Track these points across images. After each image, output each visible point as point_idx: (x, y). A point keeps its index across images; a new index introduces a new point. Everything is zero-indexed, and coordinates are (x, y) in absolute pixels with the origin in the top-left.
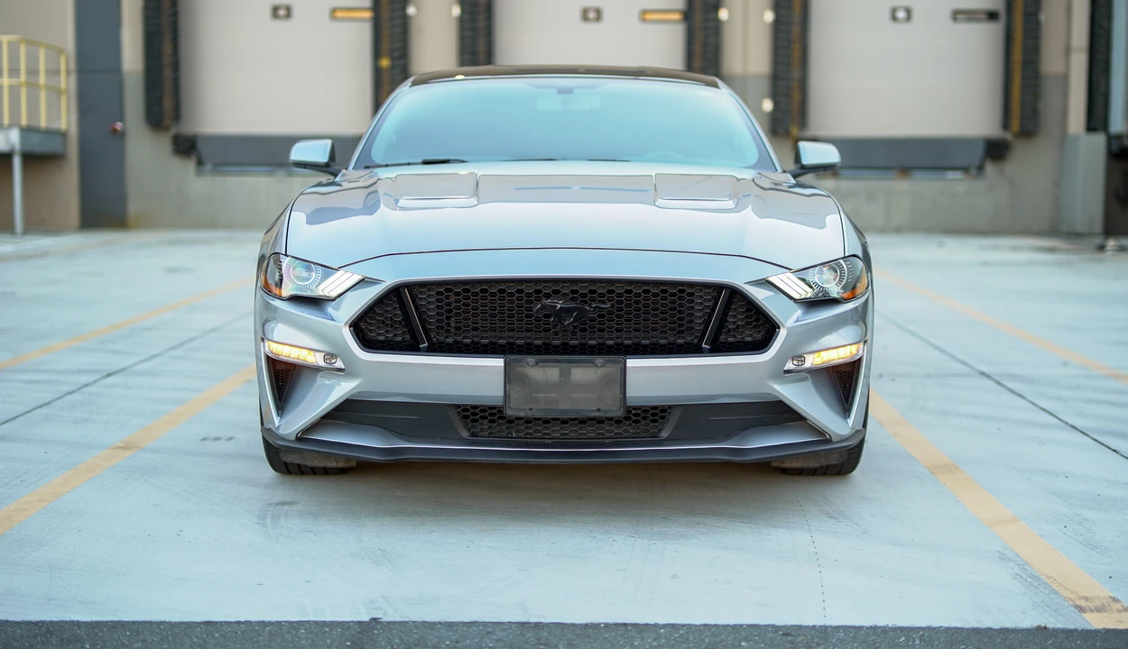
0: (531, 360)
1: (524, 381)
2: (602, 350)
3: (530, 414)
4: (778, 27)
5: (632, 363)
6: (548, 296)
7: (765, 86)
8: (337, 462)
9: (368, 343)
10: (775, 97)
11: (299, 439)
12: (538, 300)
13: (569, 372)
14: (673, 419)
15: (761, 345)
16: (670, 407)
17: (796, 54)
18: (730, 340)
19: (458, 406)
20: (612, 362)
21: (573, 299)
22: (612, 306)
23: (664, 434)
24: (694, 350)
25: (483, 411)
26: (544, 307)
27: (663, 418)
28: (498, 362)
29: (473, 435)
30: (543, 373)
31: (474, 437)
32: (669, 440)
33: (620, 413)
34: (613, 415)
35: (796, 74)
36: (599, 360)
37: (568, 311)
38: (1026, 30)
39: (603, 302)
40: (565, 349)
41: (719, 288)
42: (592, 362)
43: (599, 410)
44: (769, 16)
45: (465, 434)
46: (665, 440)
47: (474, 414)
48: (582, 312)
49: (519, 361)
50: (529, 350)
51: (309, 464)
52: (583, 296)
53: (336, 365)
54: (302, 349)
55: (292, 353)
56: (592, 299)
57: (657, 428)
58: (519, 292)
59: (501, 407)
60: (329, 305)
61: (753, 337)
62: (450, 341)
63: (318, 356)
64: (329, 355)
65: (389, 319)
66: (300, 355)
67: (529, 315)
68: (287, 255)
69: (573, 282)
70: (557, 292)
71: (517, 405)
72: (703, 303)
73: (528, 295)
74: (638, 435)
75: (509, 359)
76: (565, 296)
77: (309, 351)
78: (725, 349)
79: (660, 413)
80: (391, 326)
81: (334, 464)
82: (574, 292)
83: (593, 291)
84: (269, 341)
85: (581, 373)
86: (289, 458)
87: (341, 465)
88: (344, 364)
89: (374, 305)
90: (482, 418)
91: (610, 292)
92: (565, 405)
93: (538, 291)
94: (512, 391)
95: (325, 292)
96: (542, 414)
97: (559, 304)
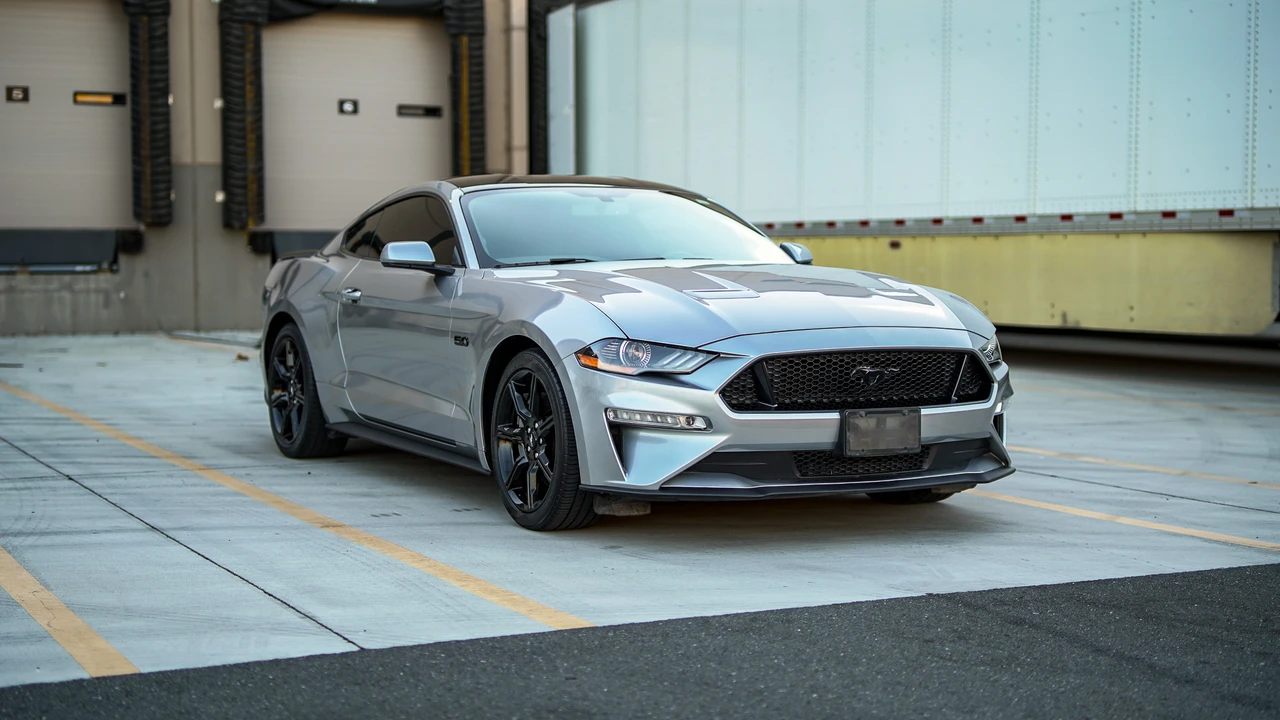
0: (862, 412)
1: (856, 428)
2: (902, 403)
3: (863, 454)
4: (226, 114)
6: (860, 364)
7: (216, 176)
8: (638, 511)
9: (736, 408)
10: (226, 187)
11: (661, 489)
12: (854, 366)
13: (885, 421)
14: (933, 453)
16: (930, 445)
17: (251, 145)
18: (961, 393)
19: (795, 453)
20: (912, 411)
21: (877, 365)
23: (926, 467)
24: (945, 401)
25: (813, 455)
26: (857, 372)
27: (926, 454)
28: (835, 416)
29: (803, 475)
30: (865, 421)
31: (805, 477)
32: (930, 471)
34: (916, 451)
35: (251, 166)
37: (871, 376)
38: (472, 128)
39: (895, 367)
40: (879, 404)
41: (959, 354)
42: (901, 412)
43: (906, 448)
44: (218, 104)
45: (798, 475)
46: (927, 471)
47: (806, 458)
48: (881, 374)
49: (855, 413)
50: (858, 405)
51: (617, 514)
52: (883, 362)
53: (694, 426)
54: (663, 415)
55: (649, 418)
56: (888, 365)
57: (921, 462)
58: (841, 361)
59: (831, 451)
60: (684, 378)
61: (973, 390)
62: (787, 401)
63: (682, 419)
64: (690, 418)
65: (743, 386)
66: (659, 419)
67: (846, 380)
68: (628, 339)
69: (877, 352)
70: (866, 360)
71: (855, 446)
72: (949, 366)
73: (847, 363)
74: (910, 468)
75: (847, 412)
76: (871, 363)
77: (671, 415)
78: (963, 399)
79: (926, 448)
80: (743, 392)
81: (636, 513)
82: (877, 360)
83: (888, 359)
84: (615, 410)
85: (892, 422)
86: (601, 510)
87: (641, 513)
88: (709, 424)
89: (738, 377)
90: (812, 461)
91: (899, 359)
92: (883, 446)
93: (854, 360)
94: (851, 437)
95: (669, 369)
96: (869, 454)
97: (868, 370)
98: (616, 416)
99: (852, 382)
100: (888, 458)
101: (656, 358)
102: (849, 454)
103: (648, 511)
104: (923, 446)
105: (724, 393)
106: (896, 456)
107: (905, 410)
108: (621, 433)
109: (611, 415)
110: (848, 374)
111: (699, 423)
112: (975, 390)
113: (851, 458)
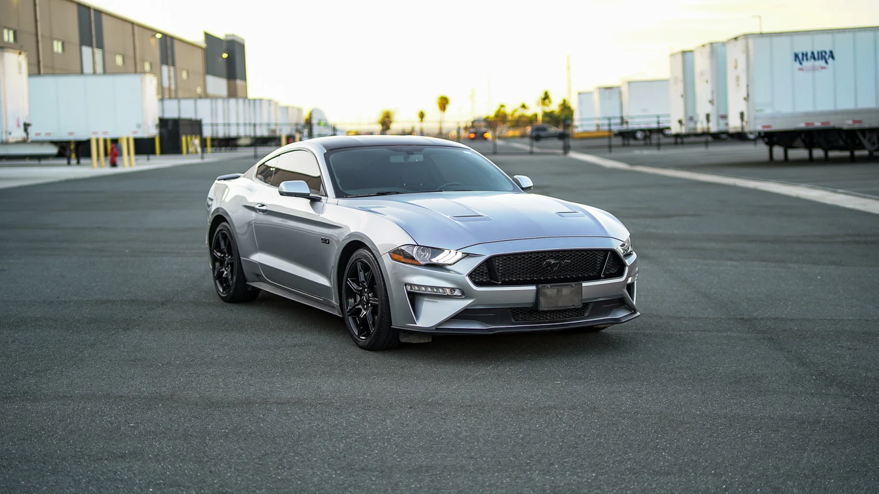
0: (549, 286)
1: (545, 295)
2: (571, 280)
3: (549, 309)
5: (584, 284)
6: (548, 258)
9: (478, 284)
11: (437, 329)
12: (545, 260)
13: (561, 291)
14: (590, 307)
15: (620, 274)
16: (589, 303)
18: (607, 273)
19: (511, 308)
20: (577, 284)
21: (558, 259)
23: (586, 315)
24: (598, 278)
25: (521, 310)
26: (547, 263)
27: (587, 307)
28: (533, 288)
29: (516, 320)
30: (550, 290)
31: (517, 322)
32: (589, 317)
33: (581, 307)
37: (555, 265)
39: (568, 260)
40: (560, 281)
41: (606, 251)
42: (569, 285)
43: (574, 305)
45: (513, 321)
46: (587, 317)
47: (518, 311)
48: (560, 264)
49: (544, 287)
50: (547, 282)
51: (412, 342)
52: (561, 257)
53: (455, 294)
54: (437, 288)
55: (429, 289)
56: (564, 259)
57: (584, 312)
58: (537, 257)
59: (531, 307)
60: (449, 267)
61: (614, 271)
62: (507, 280)
63: (448, 290)
64: (452, 290)
65: (482, 272)
66: (435, 290)
67: (540, 267)
68: (418, 245)
69: (558, 251)
70: (551, 256)
71: (544, 305)
72: (600, 258)
73: (541, 258)
74: (577, 316)
75: (540, 286)
76: (554, 258)
77: (442, 288)
78: (608, 277)
79: (585, 305)
80: (482, 275)
81: (423, 341)
82: (558, 256)
83: (564, 255)
84: (411, 285)
85: (566, 290)
86: (403, 340)
87: (426, 341)
88: (463, 293)
89: (479, 266)
90: (521, 313)
91: (571, 255)
92: (560, 304)
93: (545, 256)
94: (542, 300)
95: (441, 262)
96: (553, 309)
97: (552, 261)
98: (411, 289)
99: (544, 268)
100: (565, 311)
101: (434, 255)
102: (541, 309)
103: (430, 340)
104: (583, 304)
105: (471, 275)
106: (569, 309)
107: (573, 284)
108: (415, 297)
109: (409, 288)
110: (541, 264)
111: (457, 293)
112: (615, 271)
113: (543, 311)
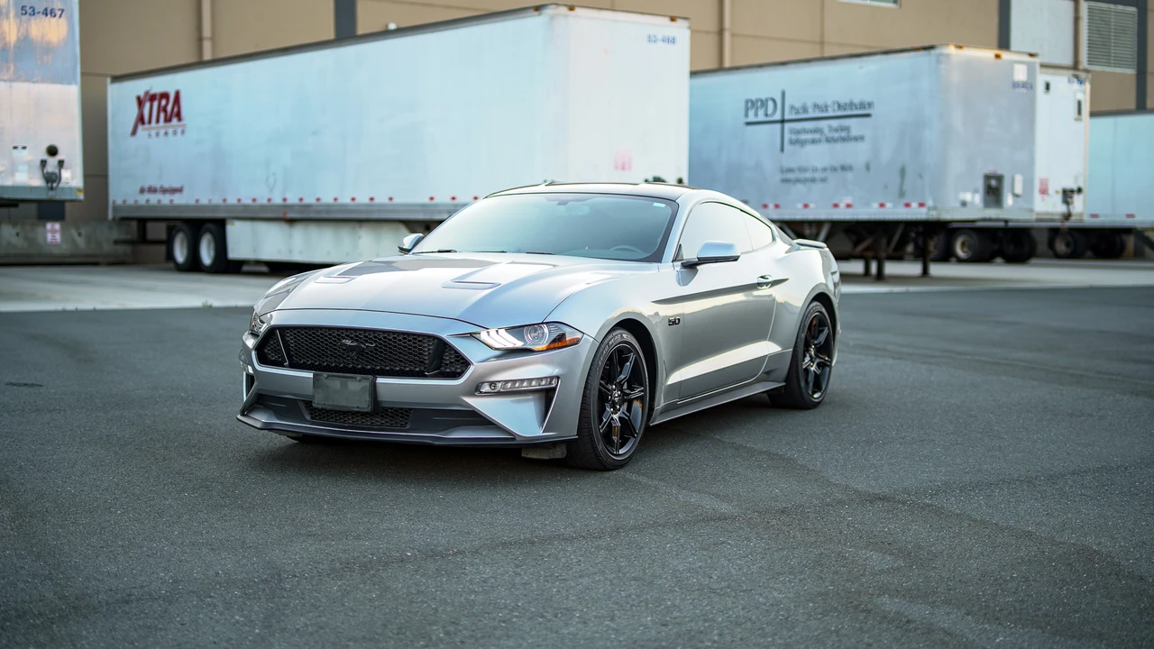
0: (325, 374)
2: (363, 371)
3: (324, 407)
5: (380, 380)
6: (344, 338)
9: (263, 359)
12: (339, 339)
13: (345, 383)
14: (414, 417)
16: (411, 409)
18: (448, 370)
19: (303, 401)
20: (365, 379)
21: (357, 341)
22: (376, 346)
23: (408, 427)
24: (421, 375)
26: (341, 344)
27: (408, 416)
28: (310, 375)
29: (312, 418)
31: (313, 420)
32: (410, 430)
33: (369, 410)
34: (366, 410)
36: (359, 377)
39: (372, 343)
40: (345, 370)
41: (434, 338)
42: (355, 378)
43: (358, 407)
45: (308, 418)
48: (361, 349)
52: (361, 338)
56: (368, 341)
57: (404, 422)
58: (329, 334)
65: (275, 347)
69: (356, 330)
70: (347, 336)
71: (319, 402)
72: (427, 347)
73: (333, 337)
74: (392, 425)
76: (352, 338)
80: (276, 352)
82: (356, 336)
83: (365, 336)
92: (343, 403)
93: (338, 335)
96: (330, 408)
97: (348, 342)
